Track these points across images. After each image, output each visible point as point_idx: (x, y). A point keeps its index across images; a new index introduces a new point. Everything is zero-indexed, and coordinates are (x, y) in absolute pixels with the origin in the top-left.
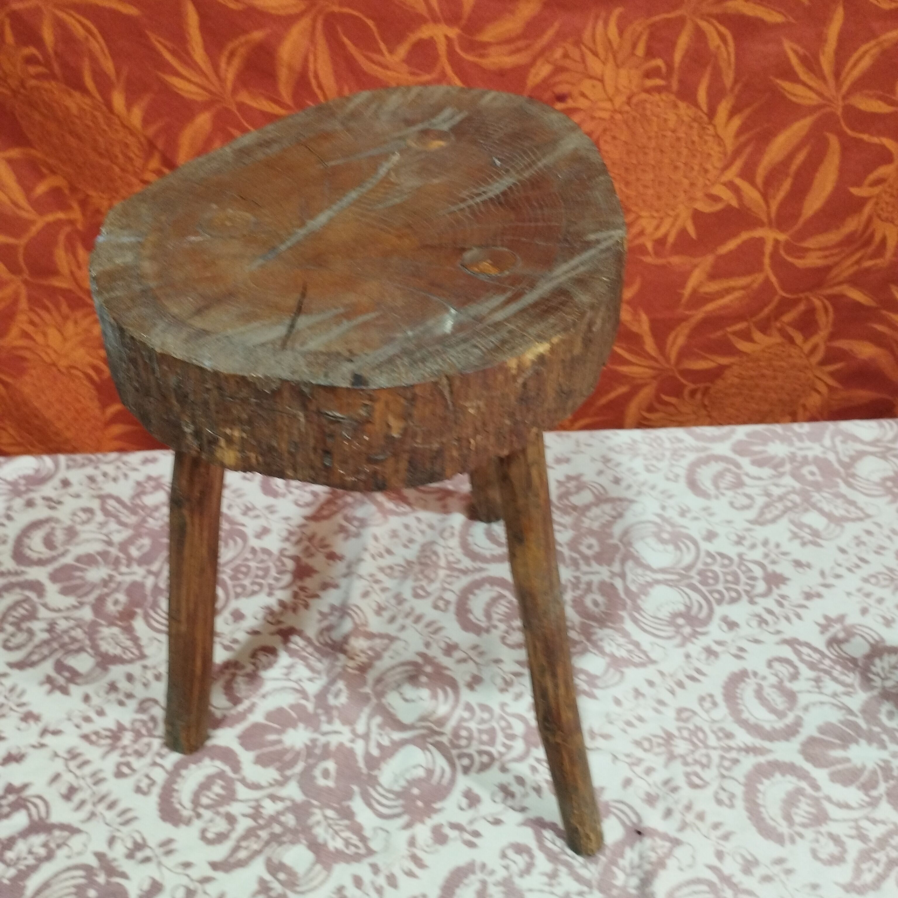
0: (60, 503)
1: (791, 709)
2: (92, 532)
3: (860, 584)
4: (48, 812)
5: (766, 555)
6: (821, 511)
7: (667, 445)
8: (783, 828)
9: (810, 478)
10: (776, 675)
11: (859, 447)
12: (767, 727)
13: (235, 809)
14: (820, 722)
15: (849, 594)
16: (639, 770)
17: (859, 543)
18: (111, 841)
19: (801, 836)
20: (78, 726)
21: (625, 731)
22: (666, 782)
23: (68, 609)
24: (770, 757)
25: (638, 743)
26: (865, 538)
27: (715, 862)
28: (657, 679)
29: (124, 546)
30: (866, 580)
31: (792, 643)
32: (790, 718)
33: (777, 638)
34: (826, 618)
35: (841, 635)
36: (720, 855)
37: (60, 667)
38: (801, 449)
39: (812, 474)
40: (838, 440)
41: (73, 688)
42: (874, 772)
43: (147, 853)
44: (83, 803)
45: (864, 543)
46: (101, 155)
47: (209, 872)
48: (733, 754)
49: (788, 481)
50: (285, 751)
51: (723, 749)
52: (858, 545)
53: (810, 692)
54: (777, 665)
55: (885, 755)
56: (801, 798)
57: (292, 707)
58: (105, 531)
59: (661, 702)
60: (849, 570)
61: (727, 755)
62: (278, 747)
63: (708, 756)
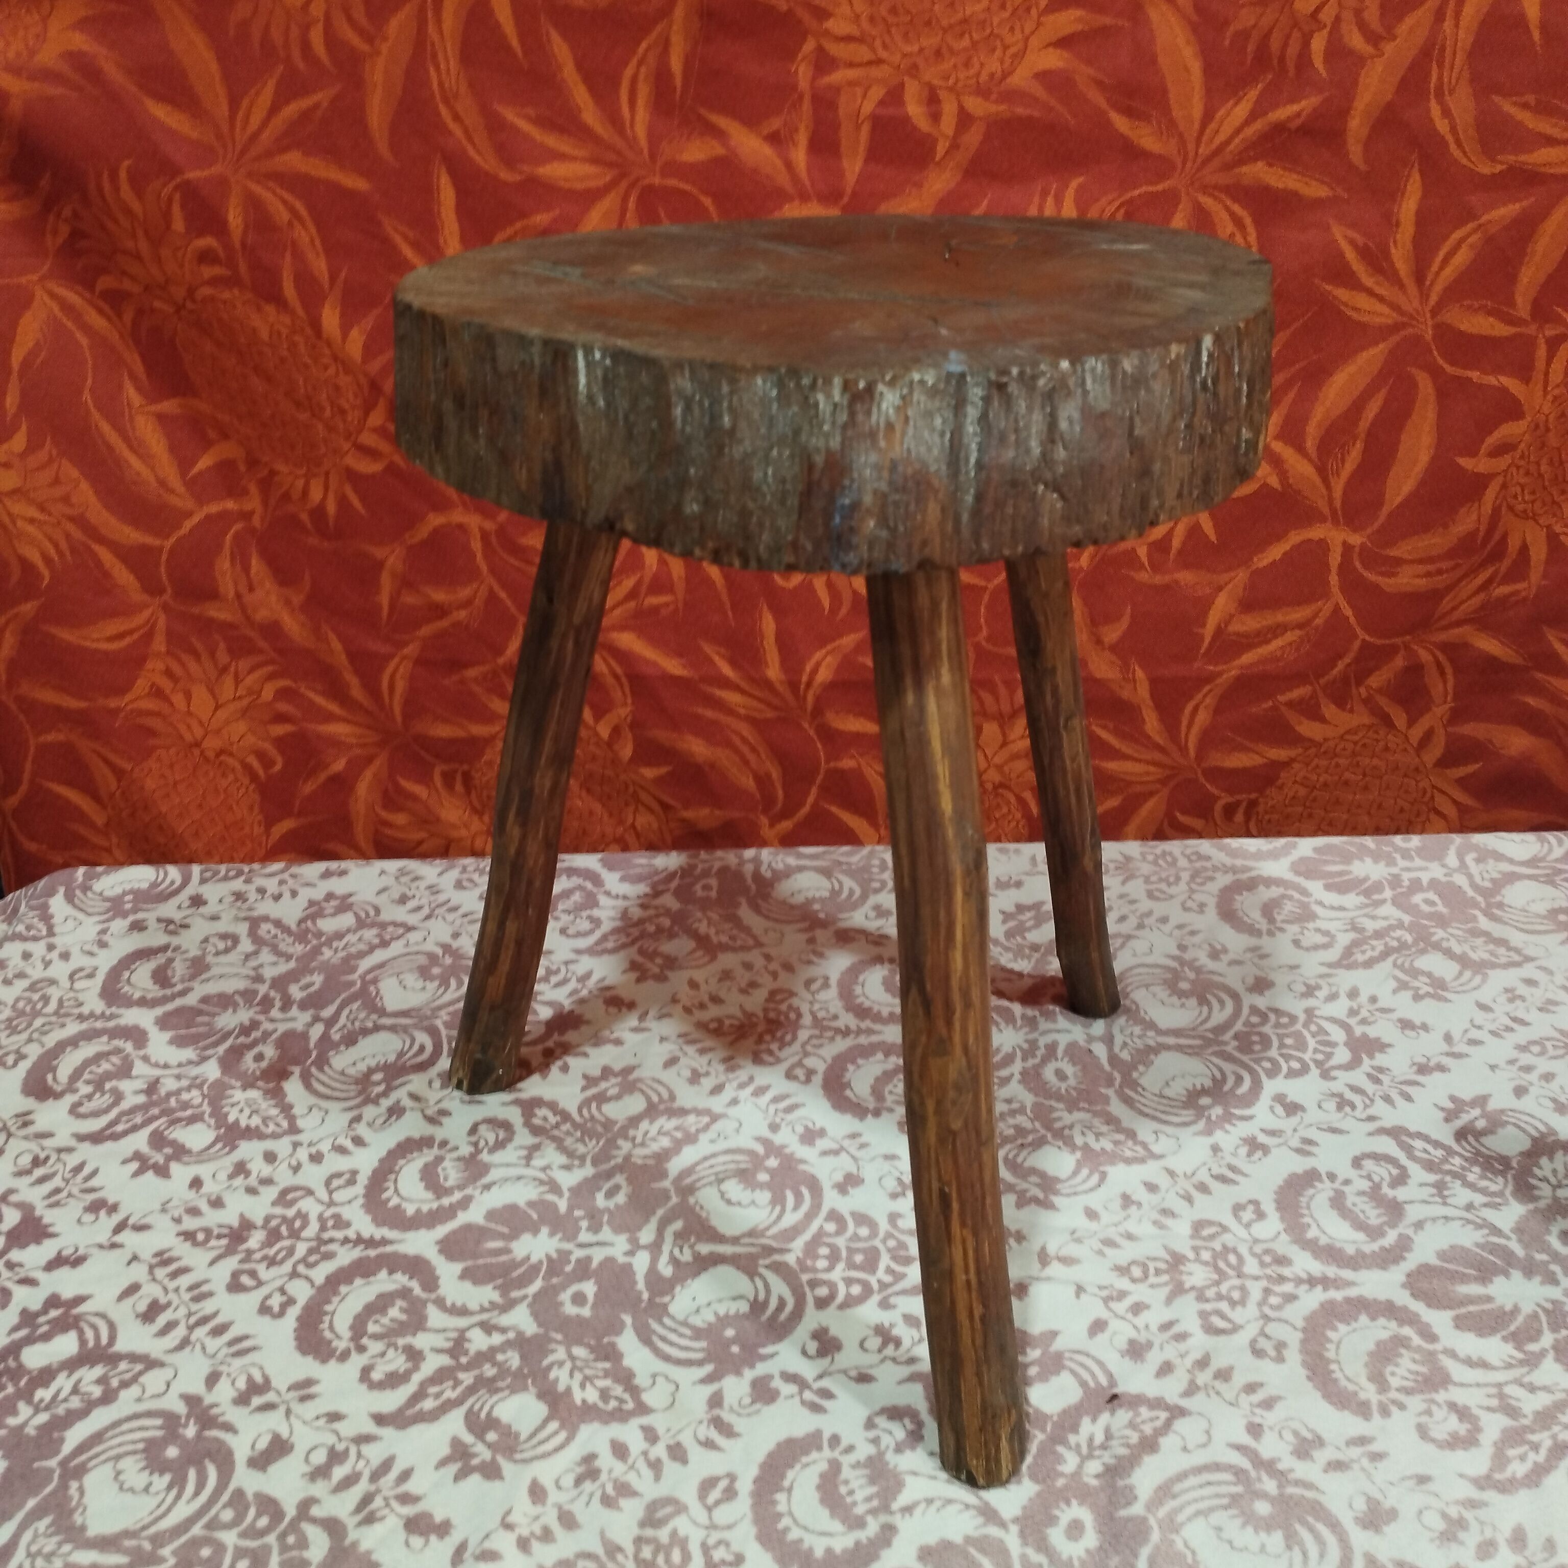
0: (186, 926)
1: (1393, 1225)
2: (231, 964)
3: (1514, 1054)
4: (112, 1339)
5: (1353, 1012)
6: (1449, 953)
7: (1183, 862)
8: (1369, 1392)
9: (1426, 908)
10: (1369, 1177)
11: (1506, 867)
12: (1350, 1250)
13: (421, 1341)
14: (1444, 1244)
15: (1493, 1067)
16: (1121, 1307)
17: (1512, 996)
18: (212, 1379)
19: (1402, 1407)
20: (178, 1221)
21: (1100, 1253)
22: (1166, 1326)
23: (180, 1065)
24: (1353, 1292)
25: (1122, 1270)
26: (1522, 990)
27: (1246, 1439)
28: (1163, 1181)
29: (280, 983)
30: (1523, 1048)
31: (1396, 1133)
32: (1391, 1237)
33: (1372, 1126)
34: (1453, 1099)
35: (1481, 1124)
36: (1255, 1430)
37: (158, 1141)
38: (1408, 869)
39: (1428, 902)
40: (1469, 859)
41: (174, 1167)
42: (1535, 1316)
43: (270, 1397)
44: (170, 1326)
45: (1522, 998)
46: (298, 404)
47: (370, 1427)
48: (1288, 1288)
49: (1389, 911)
50: (514, 1265)
51: (1269, 1278)
52: (1511, 1000)
53: (1425, 1202)
54: (1369, 1164)
55: (1555, 1293)
56: (1403, 1351)
57: (531, 1204)
58: (253, 963)
59: (1167, 1212)
60: (1493, 1033)
61: (1278, 1289)
62: (504, 1258)
63: (1243, 1289)
